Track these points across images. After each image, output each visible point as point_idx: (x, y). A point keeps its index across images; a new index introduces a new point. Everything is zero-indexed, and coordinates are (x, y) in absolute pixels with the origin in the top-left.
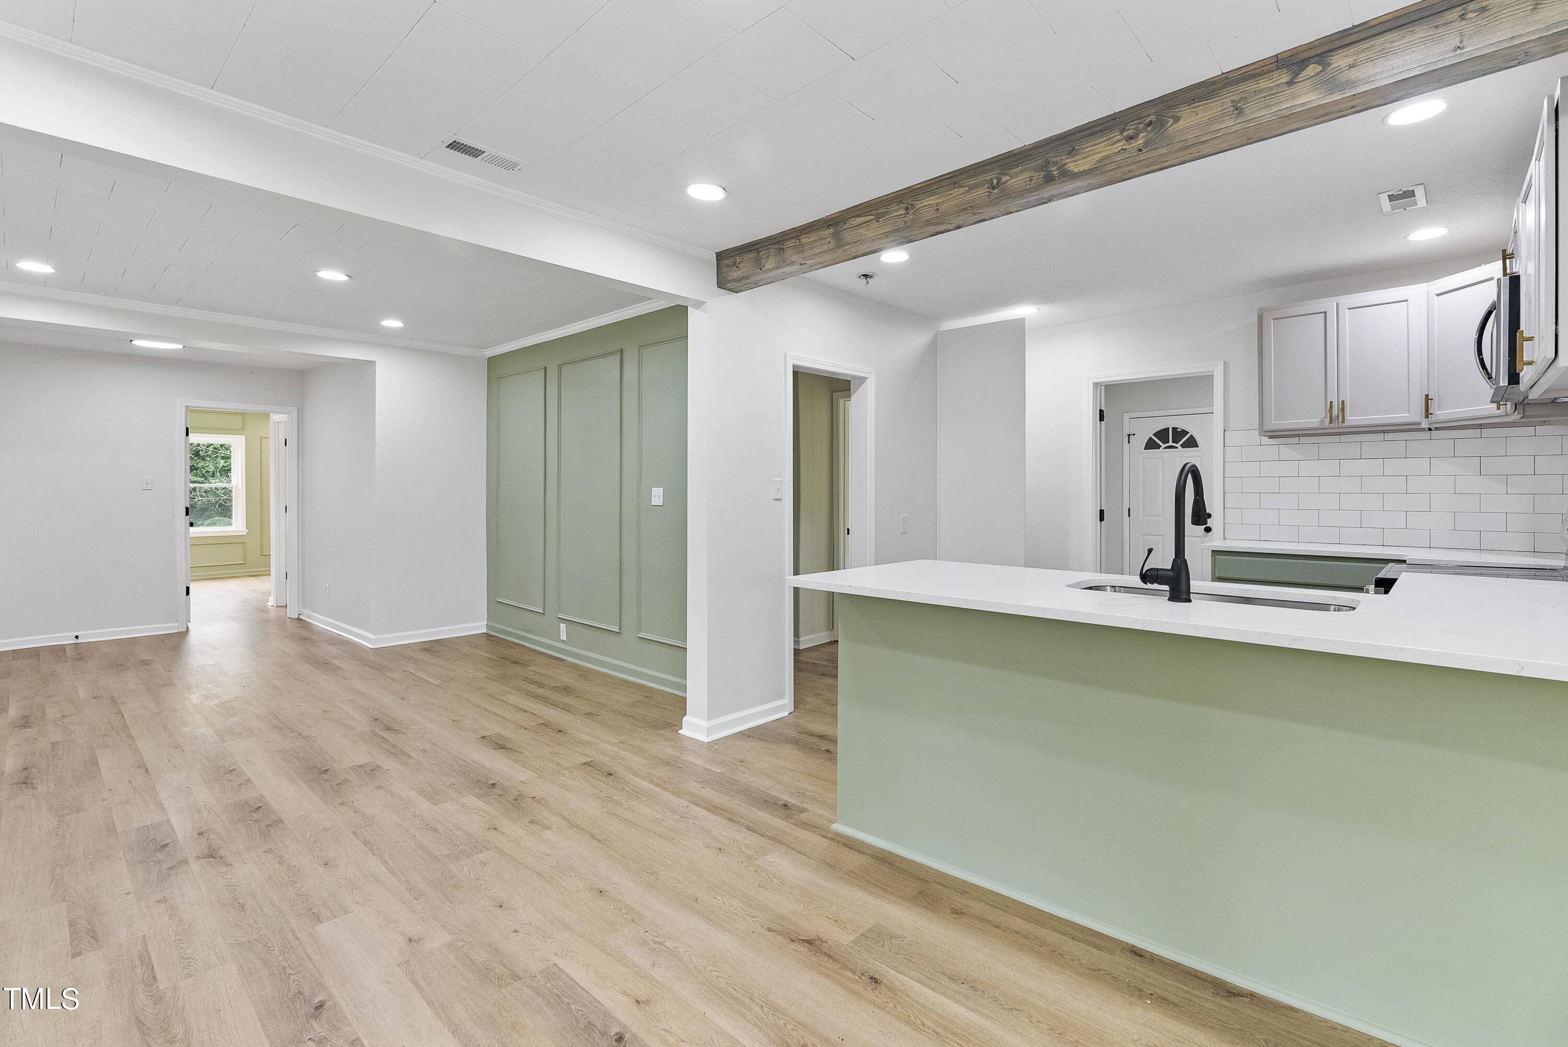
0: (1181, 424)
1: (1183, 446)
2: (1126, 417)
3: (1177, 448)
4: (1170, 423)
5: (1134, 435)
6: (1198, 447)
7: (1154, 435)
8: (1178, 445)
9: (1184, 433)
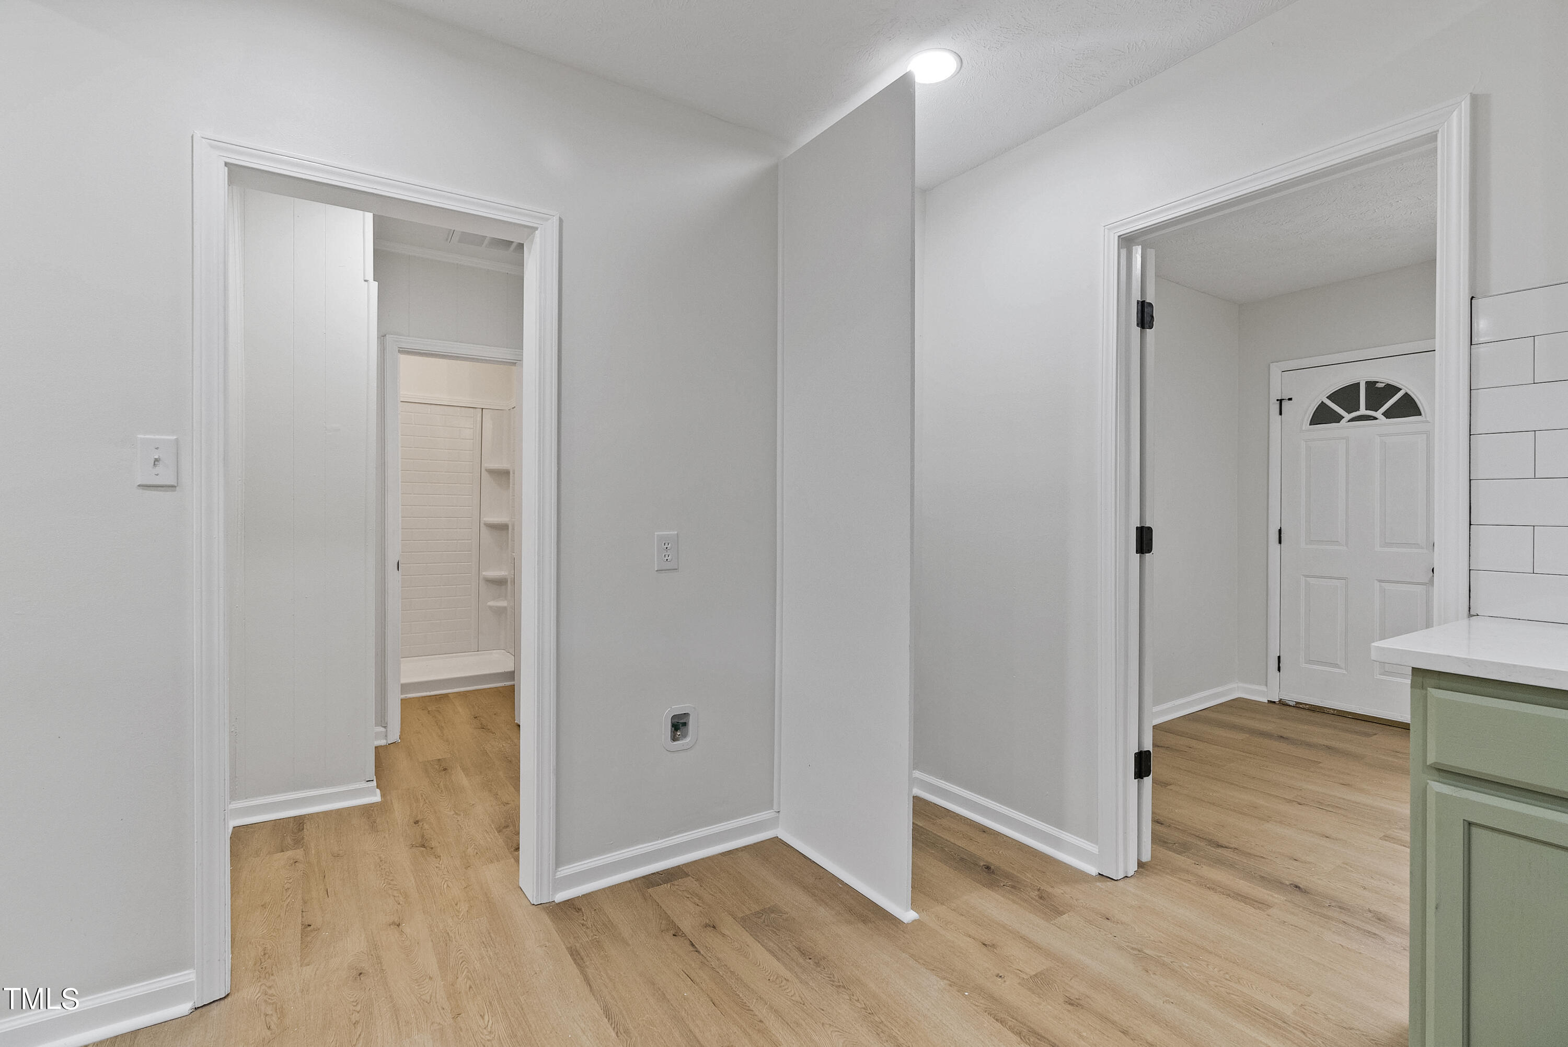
0: (1383, 375)
1: (1388, 414)
2: (1276, 370)
3: (1375, 418)
4: (1361, 375)
5: (1290, 399)
6: (1420, 414)
7: (1329, 398)
8: (1379, 414)
9: (1392, 390)
